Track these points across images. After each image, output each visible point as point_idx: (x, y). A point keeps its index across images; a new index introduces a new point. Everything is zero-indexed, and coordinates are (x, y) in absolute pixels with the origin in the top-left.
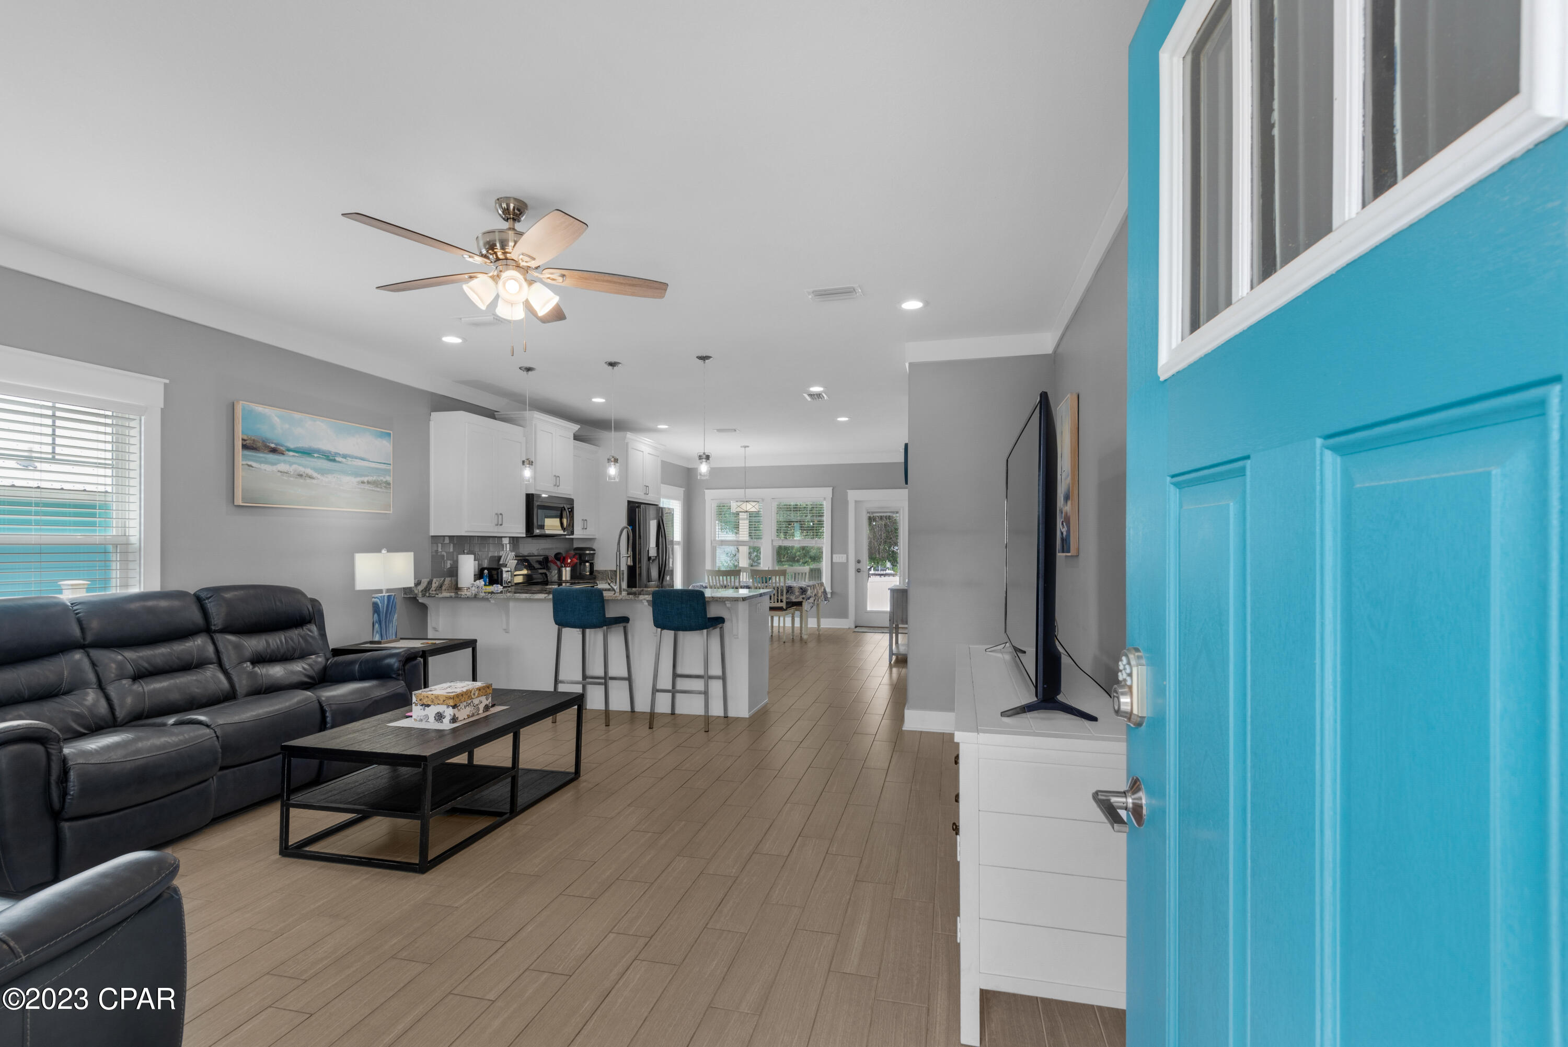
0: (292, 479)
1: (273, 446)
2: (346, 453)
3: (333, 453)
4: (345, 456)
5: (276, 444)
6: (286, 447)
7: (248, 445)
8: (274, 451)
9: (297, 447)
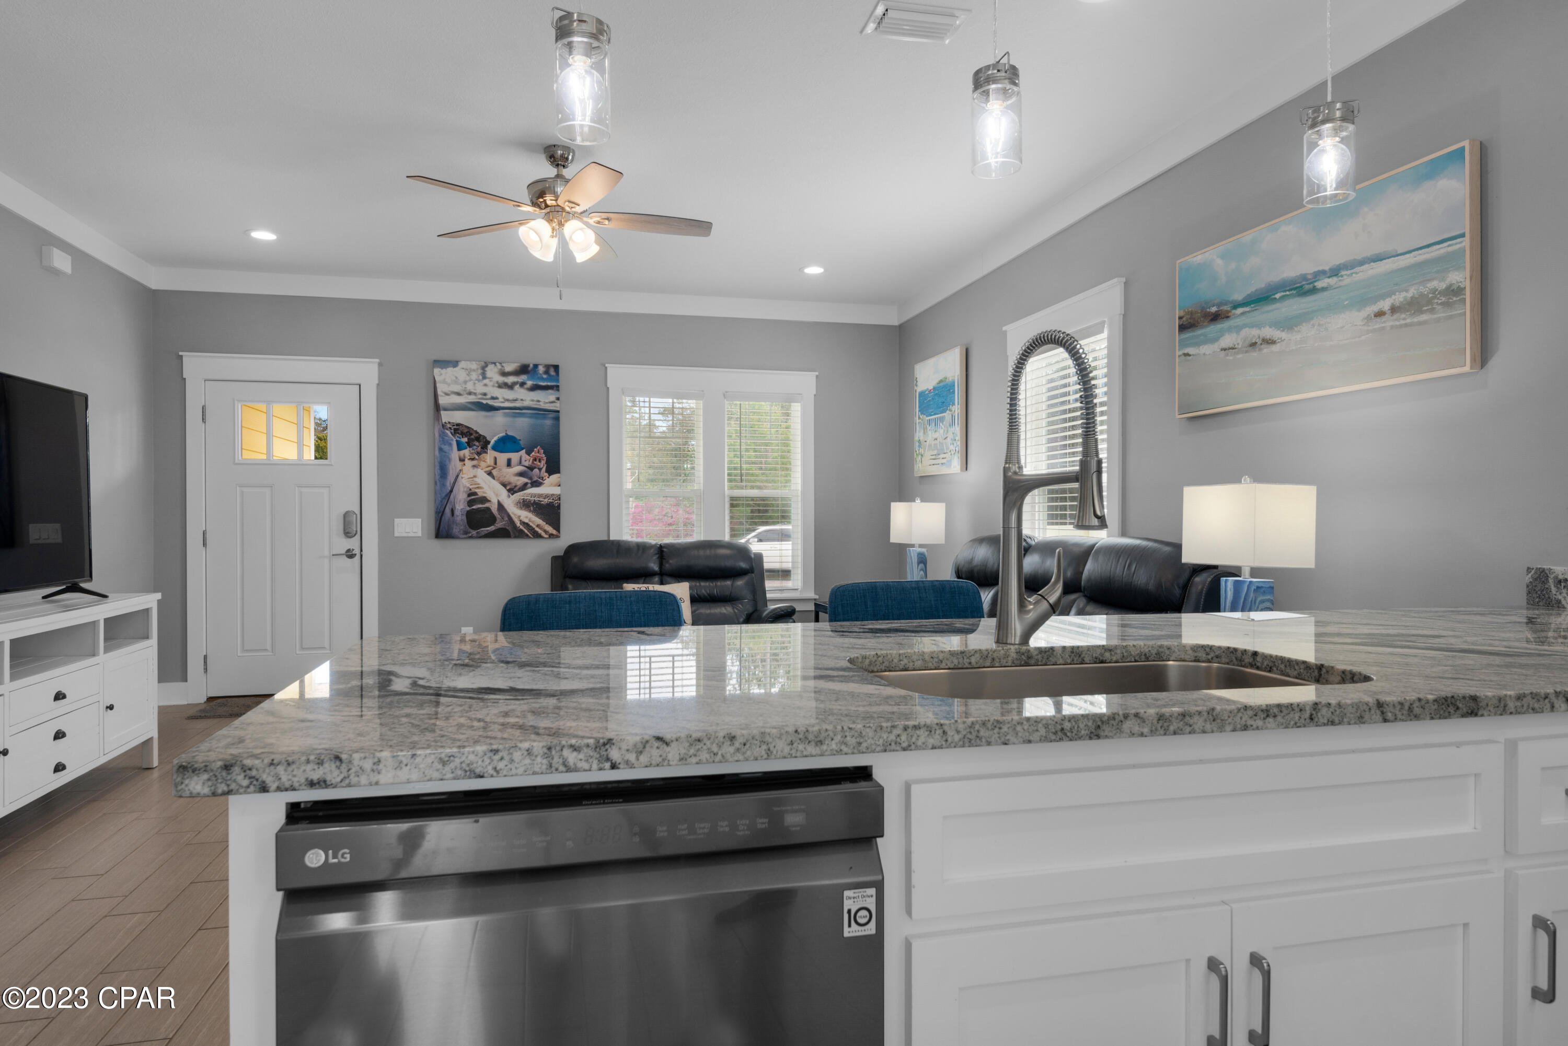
0: (1240, 356)
1: (1214, 309)
2: (1338, 263)
3: (1310, 277)
4: (1335, 272)
5: (1219, 305)
6: (1232, 302)
7: (1184, 323)
8: (1216, 318)
9: (1248, 295)
